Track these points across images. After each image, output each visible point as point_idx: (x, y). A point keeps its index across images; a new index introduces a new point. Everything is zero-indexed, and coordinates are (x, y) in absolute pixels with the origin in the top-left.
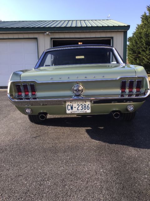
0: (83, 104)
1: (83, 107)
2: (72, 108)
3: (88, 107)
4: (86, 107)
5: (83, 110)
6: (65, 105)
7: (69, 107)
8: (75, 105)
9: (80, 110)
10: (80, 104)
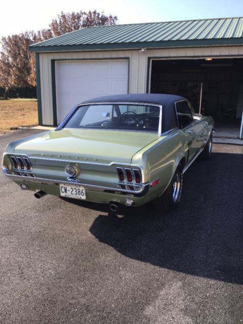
0: (77, 189)
1: (77, 192)
2: (66, 190)
3: (82, 192)
4: (81, 192)
5: (77, 195)
6: (59, 186)
7: (63, 190)
8: (69, 188)
9: (74, 195)
10: (73, 188)
